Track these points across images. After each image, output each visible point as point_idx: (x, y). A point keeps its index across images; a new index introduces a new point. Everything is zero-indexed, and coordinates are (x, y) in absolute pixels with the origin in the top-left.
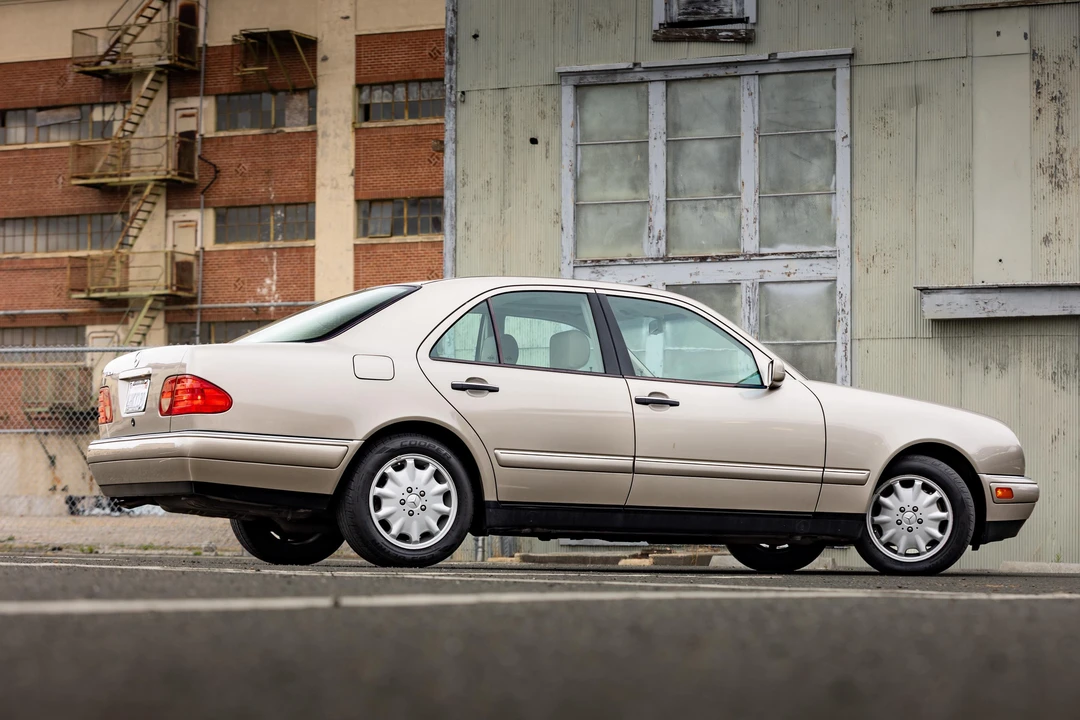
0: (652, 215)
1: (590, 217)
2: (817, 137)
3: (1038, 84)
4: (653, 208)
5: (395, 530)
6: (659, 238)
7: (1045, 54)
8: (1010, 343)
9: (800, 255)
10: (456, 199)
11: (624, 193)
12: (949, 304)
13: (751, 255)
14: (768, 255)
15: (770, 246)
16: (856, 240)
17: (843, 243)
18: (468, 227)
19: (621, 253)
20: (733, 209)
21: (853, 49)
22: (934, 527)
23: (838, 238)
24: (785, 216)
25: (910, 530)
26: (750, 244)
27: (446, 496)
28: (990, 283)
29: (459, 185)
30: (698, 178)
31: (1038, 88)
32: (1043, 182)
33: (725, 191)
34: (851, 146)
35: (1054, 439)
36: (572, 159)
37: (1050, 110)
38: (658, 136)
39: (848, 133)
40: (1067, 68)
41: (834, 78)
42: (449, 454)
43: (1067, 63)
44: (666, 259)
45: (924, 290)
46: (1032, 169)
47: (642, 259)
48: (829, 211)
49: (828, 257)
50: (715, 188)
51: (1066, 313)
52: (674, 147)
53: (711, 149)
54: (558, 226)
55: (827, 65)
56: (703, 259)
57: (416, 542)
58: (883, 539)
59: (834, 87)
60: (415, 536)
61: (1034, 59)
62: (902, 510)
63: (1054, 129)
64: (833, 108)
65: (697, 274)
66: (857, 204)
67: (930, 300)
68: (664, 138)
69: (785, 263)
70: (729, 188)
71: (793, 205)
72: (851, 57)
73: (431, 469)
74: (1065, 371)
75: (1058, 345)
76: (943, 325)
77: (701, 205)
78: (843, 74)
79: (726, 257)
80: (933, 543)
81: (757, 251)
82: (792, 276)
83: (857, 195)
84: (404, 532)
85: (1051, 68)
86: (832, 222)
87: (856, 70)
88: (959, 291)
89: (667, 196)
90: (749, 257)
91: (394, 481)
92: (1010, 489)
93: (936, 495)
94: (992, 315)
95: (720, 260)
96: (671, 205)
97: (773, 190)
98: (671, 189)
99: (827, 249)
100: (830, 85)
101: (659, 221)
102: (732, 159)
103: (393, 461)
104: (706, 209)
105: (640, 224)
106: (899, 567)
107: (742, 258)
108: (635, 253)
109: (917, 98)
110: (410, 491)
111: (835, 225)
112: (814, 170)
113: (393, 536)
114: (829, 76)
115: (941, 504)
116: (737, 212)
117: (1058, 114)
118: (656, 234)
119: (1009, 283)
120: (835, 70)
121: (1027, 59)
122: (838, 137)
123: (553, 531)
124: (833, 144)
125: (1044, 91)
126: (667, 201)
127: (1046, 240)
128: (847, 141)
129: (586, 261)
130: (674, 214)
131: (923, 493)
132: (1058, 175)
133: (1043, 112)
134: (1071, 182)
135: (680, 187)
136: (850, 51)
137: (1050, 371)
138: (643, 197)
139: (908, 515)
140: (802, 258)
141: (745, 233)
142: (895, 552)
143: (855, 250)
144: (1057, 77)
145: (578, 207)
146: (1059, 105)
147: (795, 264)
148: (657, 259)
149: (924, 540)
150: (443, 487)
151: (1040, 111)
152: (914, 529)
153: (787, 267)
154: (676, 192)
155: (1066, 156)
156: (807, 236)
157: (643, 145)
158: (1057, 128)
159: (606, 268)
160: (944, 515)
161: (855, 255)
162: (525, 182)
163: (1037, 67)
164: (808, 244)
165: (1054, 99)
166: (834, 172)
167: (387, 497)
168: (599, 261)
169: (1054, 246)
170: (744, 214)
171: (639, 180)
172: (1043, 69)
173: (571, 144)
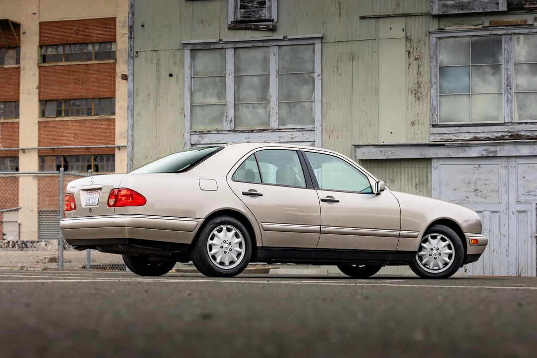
0: (227, 110)
1: (198, 111)
2: (306, 75)
3: (409, 52)
4: (228, 107)
5: (218, 260)
6: (231, 121)
7: (412, 39)
8: (396, 170)
9: (298, 130)
10: (133, 102)
11: (214, 100)
12: (368, 152)
13: (275, 130)
14: (283, 129)
15: (284, 125)
16: (324, 123)
17: (318, 124)
18: (139, 115)
19: (213, 128)
20: (266, 108)
21: (323, 35)
22: (446, 257)
23: (316, 121)
24: (291, 112)
25: (435, 258)
26: (274, 124)
27: (240, 244)
28: (387, 143)
29: (135, 95)
30: (250, 94)
31: (409, 54)
32: (411, 97)
33: (262, 99)
34: (322, 79)
36: (190, 83)
37: (415, 64)
38: (230, 74)
39: (320, 73)
40: (423, 45)
41: (314, 48)
42: (241, 225)
43: (422, 42)
44: (234, 131)
45: (356, 146)
46: (406, 91)
47: (223, 131)
48: (312, 109)
49: (311, 131)
50: (257, 98)
51: (422, 157)
52: (238, 79)
53: (256, 80)
54: (183, 115)
55: (311, 42)
56: (252, 131)
57: (227, 266)
58: (423, 262)
59: (314, 52)
60: (227, 263)
61: (407, 41)
62: (432, 249)
63: (416, 73)
64: (313, 62)
65: (249, 138)
66: (325, 106)
67: (359, 151)
68: (233, 74)
69: (291, 133)
70: (264, 99)
71: (295, 106)
72: (322, 38)
73: (233, 232)
74: (421, 184)
75: (418, 171)
76: (364, 162)
77: (251, 106)
78: (318, 46)
79: (263, 130)
80: (446, 264)
81: (277, 128)
82: (294, 139)
83: (324, 102)
84: (222, 261)
85: (415, 44)
86: (313, 114)
87: (324, 44)
88: (372, 147)
89: (235, 102)
90: (274, 130)
91: (218, 237)
92: (477, 240)
93: (447, 242)
94: (388, 158)
95: (260, 132)
96: (237, 106)
97: (285, 99)
98: (237, 99)
99: (310, 127)
100: (312, 51)
101: (231, 113)
102: (266, 85)
103: (217, 228)
104: (253, 108)
105: (222, 115)
106: (430, 275)
107: (270, 131)
108: (219, 128)
109: (352, 57)
110: (225, 242)
111: (314, 116)
112: (304, 90)
113: (217, 263)
114: (312, 47)
115: (449, 247)
116: (268, 109)
117: (418, 66)
118: (230, 119)
119: (396, 143)
120: (314, 44)
121: (404, 40)
122: (316, 75)
123: (284, 260)
124: (313, 78)
125: (412, 55)
126: (235, 104)
127: (413, 123)
128: (320, 77)
129: (196, 132)
130: (238, 110)
131: (441, 242)
132: (418, 94)
133: (411, 65)
134: (424, 97)
135: (241, 98)
136: (322, 36)
137: (414, 183)
138: (223, 102)
139: (435, 252)
140: (299, 131)
141: (272, 119)
142: (428, 268)
143: (323, 127)
144: (418, 49)
145: (192, 106)
146: (419, 62)
147: (295, 134)
148: (230, 131)
149: (442, 262)
150: (239, 240)
151: (410, 64)
152: (437, 258)
153: (292, 135)
154: (239, 100)
155: (422, 85)
156: (301, 121)
157: (223, 78)
158: (418, 72)
159: (206, 135)
160: (450, 251)
161: (324, 130)
162: (166, 94)
163: (409, 44)
164: (302, 124)
165: (416, 59)
166: (314, 91)
167: (215, 245)
168: (202, 132)
169: (416, 126)
170: (271, 110)
171: (222, 94)
172: (411, 45)
173: (189, 77)
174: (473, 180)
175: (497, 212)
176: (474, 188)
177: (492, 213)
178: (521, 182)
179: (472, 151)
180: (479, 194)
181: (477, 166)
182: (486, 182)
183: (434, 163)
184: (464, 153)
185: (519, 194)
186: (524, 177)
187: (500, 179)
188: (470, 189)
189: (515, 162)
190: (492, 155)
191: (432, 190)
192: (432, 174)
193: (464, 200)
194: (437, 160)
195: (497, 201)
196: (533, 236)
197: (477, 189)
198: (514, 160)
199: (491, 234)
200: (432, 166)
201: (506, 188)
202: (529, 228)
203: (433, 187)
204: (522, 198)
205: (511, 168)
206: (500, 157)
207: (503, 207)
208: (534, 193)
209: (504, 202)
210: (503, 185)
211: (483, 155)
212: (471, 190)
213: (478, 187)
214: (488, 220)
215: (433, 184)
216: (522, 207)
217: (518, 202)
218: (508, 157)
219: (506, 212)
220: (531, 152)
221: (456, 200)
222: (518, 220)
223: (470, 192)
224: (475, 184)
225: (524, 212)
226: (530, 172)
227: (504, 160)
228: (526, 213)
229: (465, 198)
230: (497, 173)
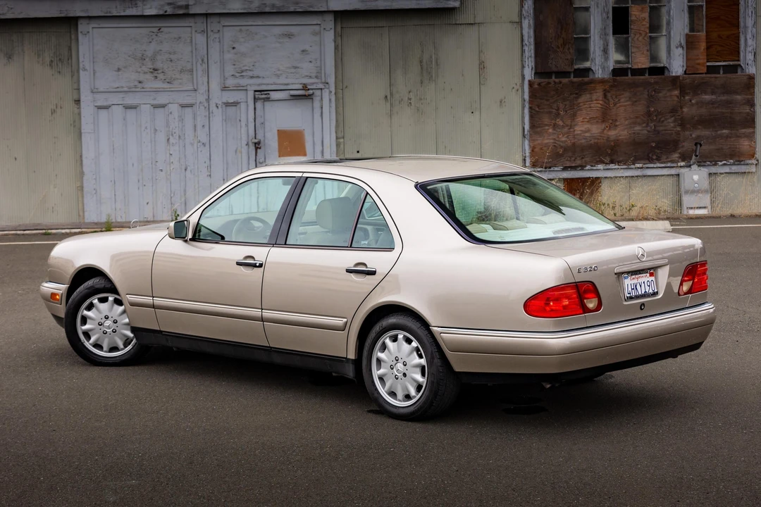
8: (14, 37)
35: (53, 112)
51: (63, 15)
74: (60, 59)
75: (54, 39)
137: (48, 60)
174: (149, 53)
175: (191, 106)
176: (152, 67)
177: (183, 106)
178: (228, 56)
179: (148, 6)
180: (161, 76)
181: (155, 30)
182: (172, 57)
183: (82, 26)
184: (135, 9)
185: (227, 74)
186: (234, 48)
187: (194, 52)
188: (144, 68)
189: (219, 22)
190: (181, 12)
191: (81, 71)
192: (80, 43)
193: (136, 87)
194: (87, 21)
195: (191, 88)
196: (250, 144)
197: (156, 68)
198: (215, 19)
199: (181, 141)
200: (80, 30)
201: (205, 66)
202: (244, 130)
203: (81, 66)
204: (231, 82)
205: (212, 33)
206: (194, 15)
207: (201, 98)
208: (250, 74)
209: (203, 89)
210: (200, 60)
211: (166, 12)
212: (146, 70)
213: (159, 65)
214: (176, 117)
215: (81, 60)
216: (231, 96)
217: (225, 88)
218: (207, 15)
219: (206, 105)
220: (246, 6)
221: (122, 87)
222: (224, 118)
223: (145, 73)
224: (153, 59)
225: (235, 104)
226: (242, 40)
227: (200, 20)
228: (238, 106)
229: (136, 83)
230: (188, 41)
